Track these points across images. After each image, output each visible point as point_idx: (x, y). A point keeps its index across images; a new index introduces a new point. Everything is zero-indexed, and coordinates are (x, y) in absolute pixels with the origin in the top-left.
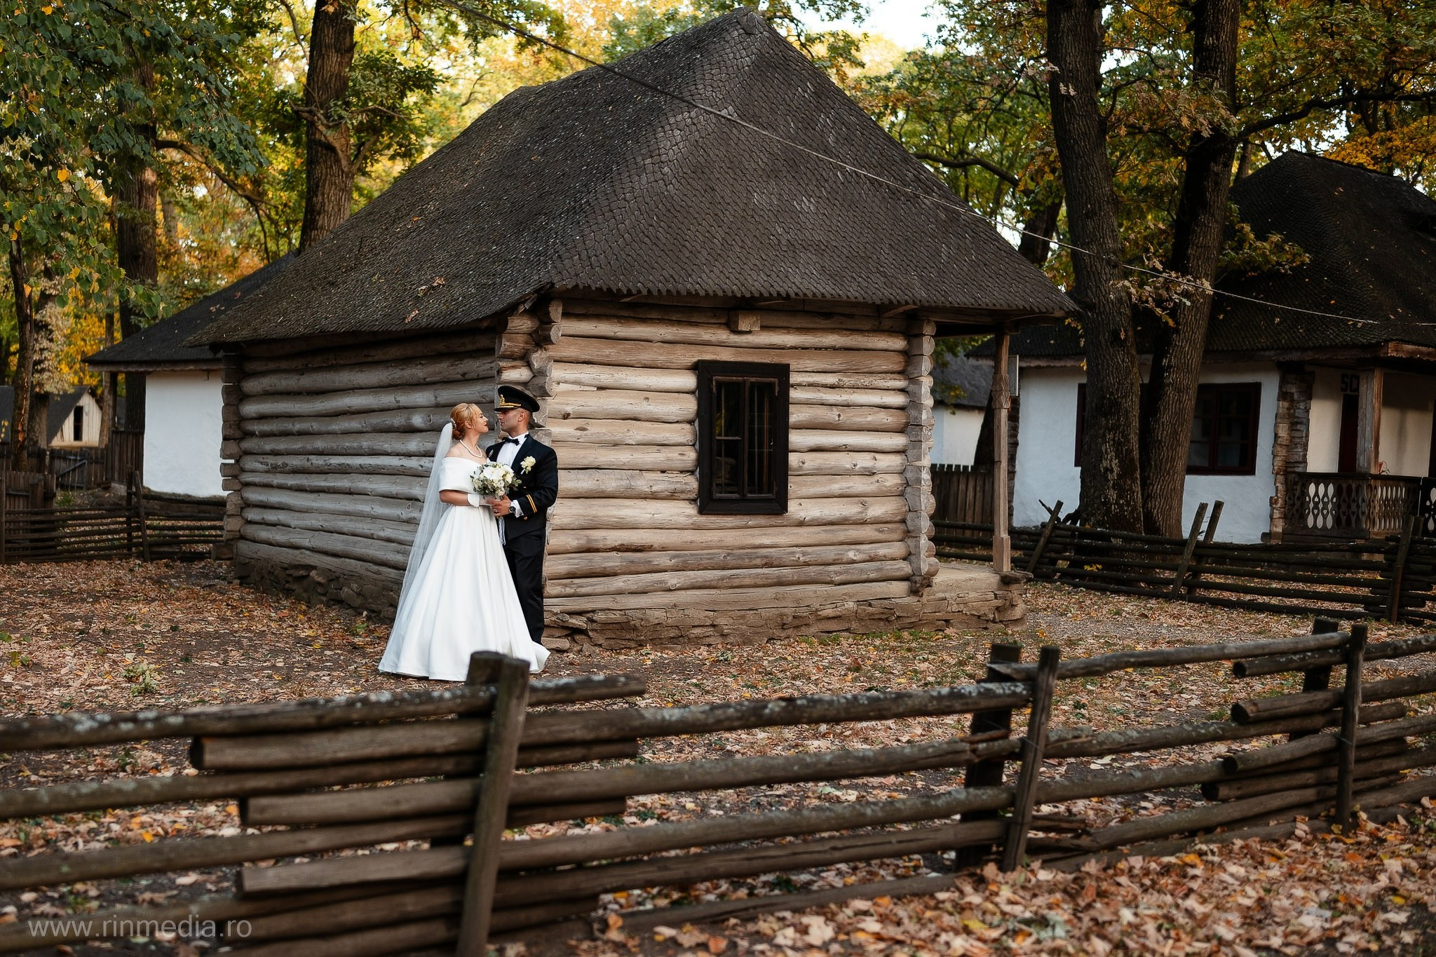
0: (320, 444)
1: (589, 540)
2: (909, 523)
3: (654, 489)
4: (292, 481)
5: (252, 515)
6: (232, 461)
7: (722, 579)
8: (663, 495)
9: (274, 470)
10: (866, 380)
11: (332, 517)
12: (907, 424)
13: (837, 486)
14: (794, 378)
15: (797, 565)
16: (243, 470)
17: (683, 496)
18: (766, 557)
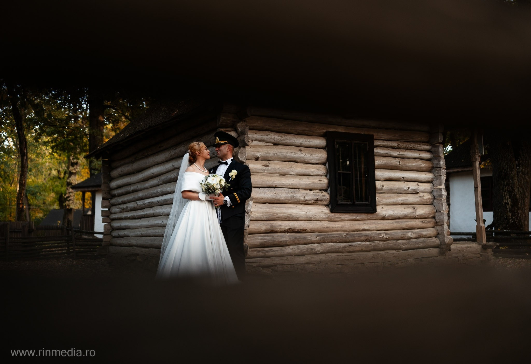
0: (140, 194)
1: (272, 226)
2: (437, 218)
3: (306, 198)
4: (130, 214)
5: (115, 233)
6: (107, 209)
7: (345, 247)
8: (311, 202)
9: (123, 211)
10: (411, 145)
11: (146, 229)
12: (433, 168)
13: (401, 198)
14: (376, 143)
15: (382, 240)
16: (111, 213)
17: (322, 203)
18: (367, 236)
